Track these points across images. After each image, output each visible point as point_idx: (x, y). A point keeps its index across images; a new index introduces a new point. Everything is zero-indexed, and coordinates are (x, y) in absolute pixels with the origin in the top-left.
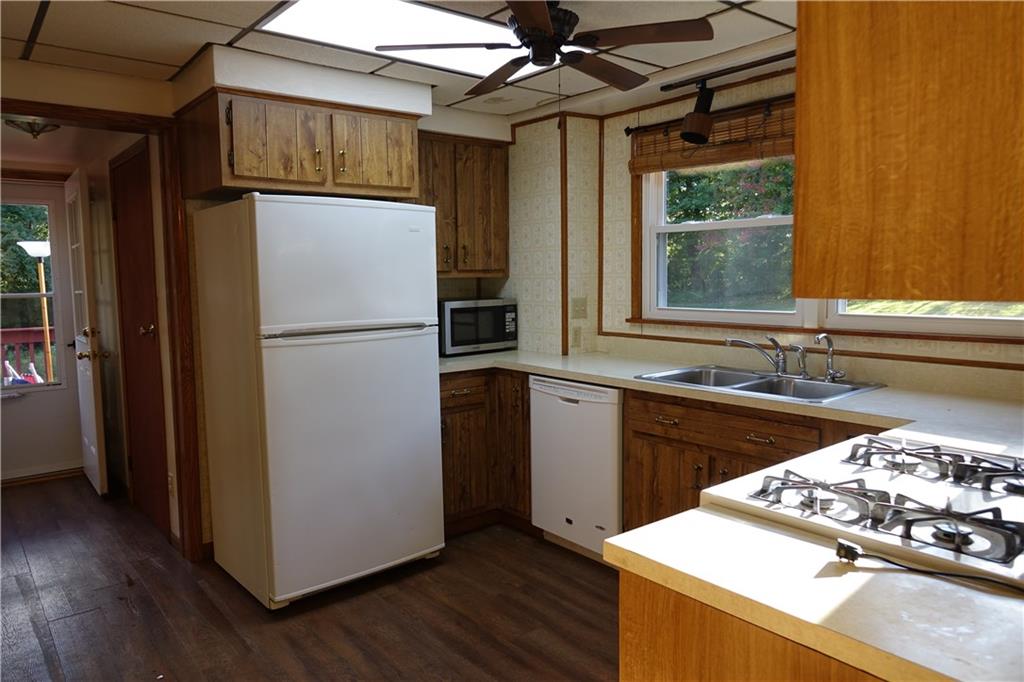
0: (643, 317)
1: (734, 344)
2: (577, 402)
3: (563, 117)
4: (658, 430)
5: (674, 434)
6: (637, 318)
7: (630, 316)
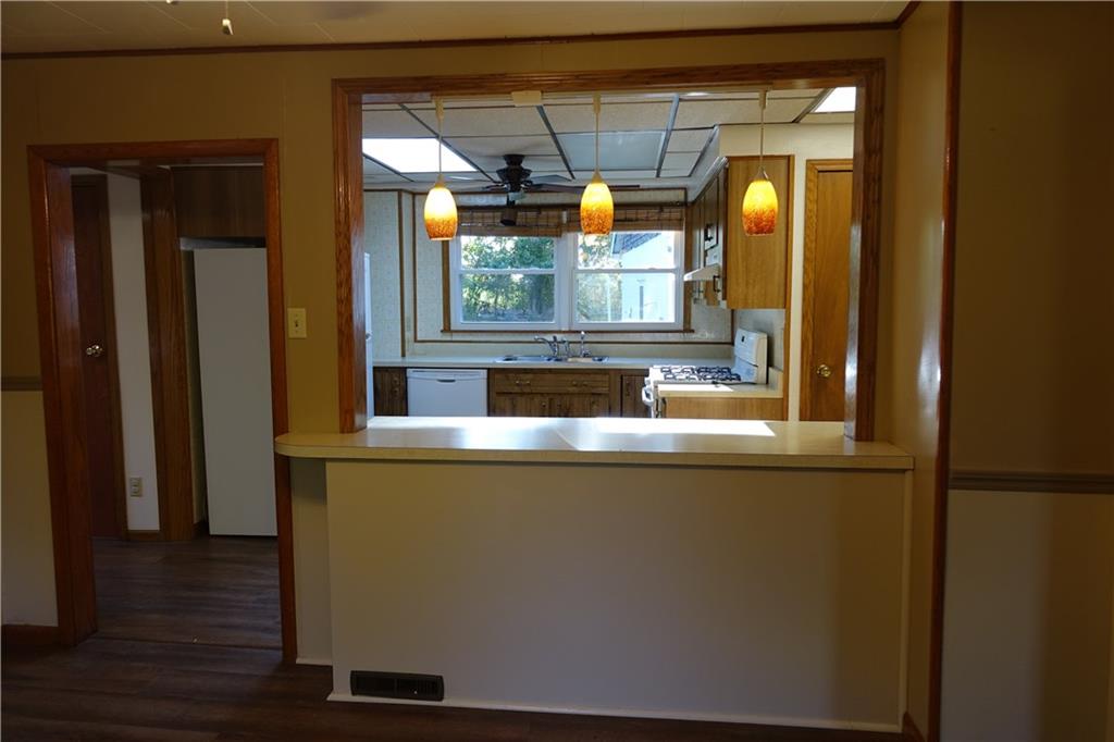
0: (452, 328)
1: (536, 342)
2: (453, 381)
3: (400, 191)
4: (517, 389)
5: (527, 390)
6: (447, 329)
7: (442, 328)
